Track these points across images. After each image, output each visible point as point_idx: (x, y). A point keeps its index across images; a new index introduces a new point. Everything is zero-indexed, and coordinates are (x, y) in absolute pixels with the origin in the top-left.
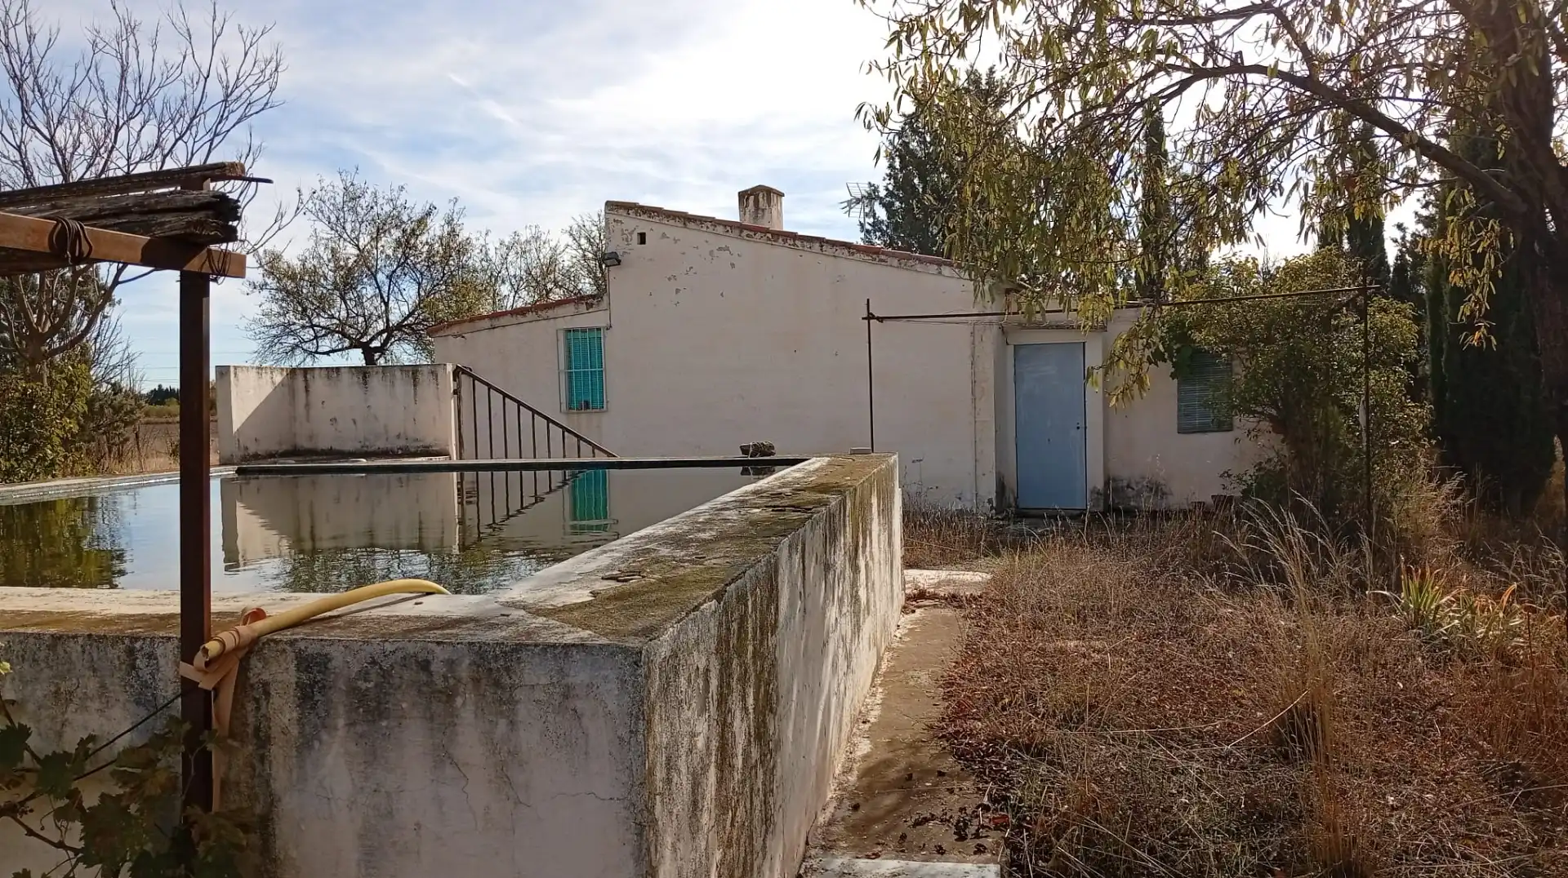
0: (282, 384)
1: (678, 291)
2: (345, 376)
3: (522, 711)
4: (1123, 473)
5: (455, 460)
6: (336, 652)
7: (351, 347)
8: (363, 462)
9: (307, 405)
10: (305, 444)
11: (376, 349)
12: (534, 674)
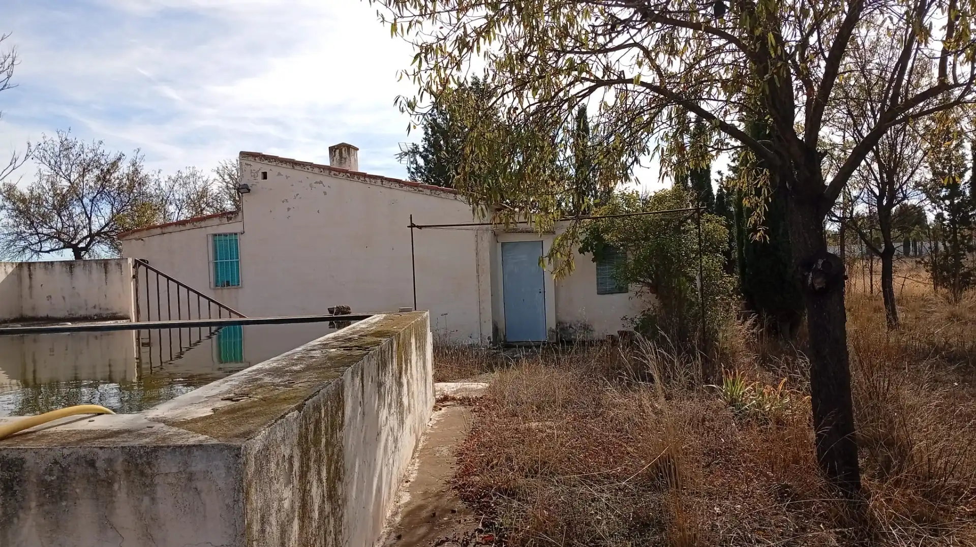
0: (12, 273)
1: (289, 209)
2: (57, 268)
3: (160, 492)
4: (567, 319)
5: (134, 322)
6: (28, 456)
7: (64, 247)
8: (69, 325)
9: (31, 287)
10: (29, 313)
11: (82, 249)
12: (167, 466)
